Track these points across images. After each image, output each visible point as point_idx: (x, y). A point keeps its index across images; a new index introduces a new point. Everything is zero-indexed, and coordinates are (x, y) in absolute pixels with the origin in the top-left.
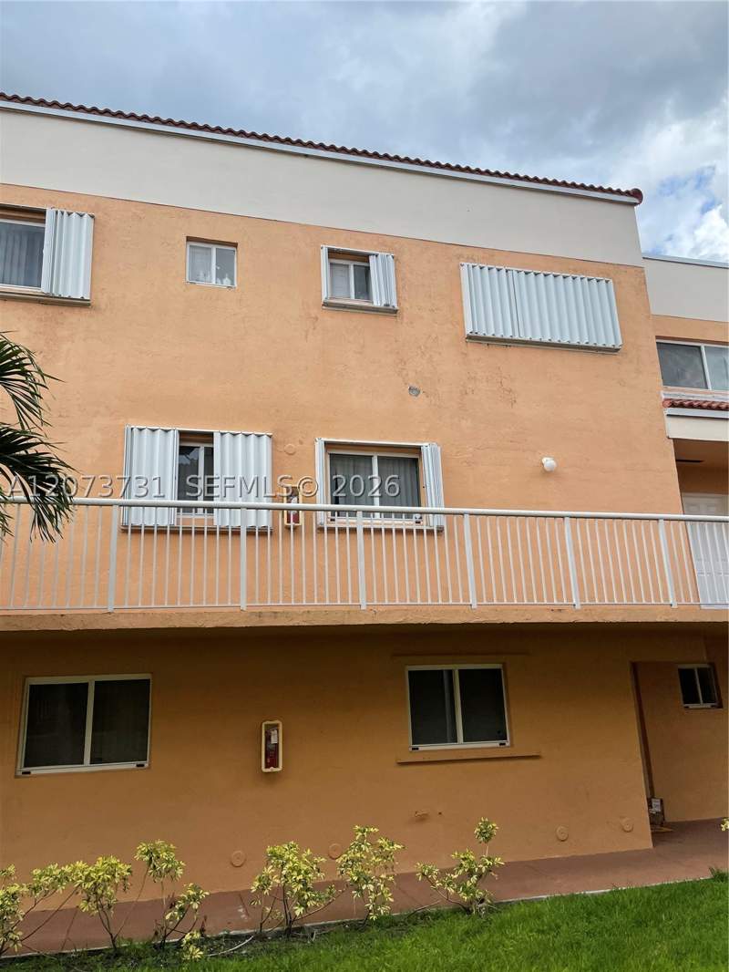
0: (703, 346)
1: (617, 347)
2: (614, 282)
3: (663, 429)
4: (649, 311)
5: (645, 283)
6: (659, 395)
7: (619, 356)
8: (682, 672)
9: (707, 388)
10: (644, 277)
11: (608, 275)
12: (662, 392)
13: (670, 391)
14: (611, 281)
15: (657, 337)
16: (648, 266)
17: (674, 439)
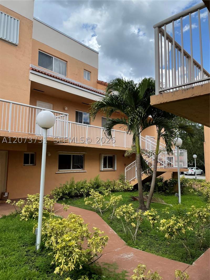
0: (54, 57)
1: (17, 44)
2: (20, 21)
3: (28, 77)
4: (32, 37)
5: (32, 27)
6: (29, 65)
7: (17, 48)
8: (25, 154)
9: (52, 71)
10: (32, 25)
11: (19, 19)
12: (30, 64)
13: (40, 68)
14: (19, 21)
15: (39, 49)
16: (34, 21)
17: (31, 81)
